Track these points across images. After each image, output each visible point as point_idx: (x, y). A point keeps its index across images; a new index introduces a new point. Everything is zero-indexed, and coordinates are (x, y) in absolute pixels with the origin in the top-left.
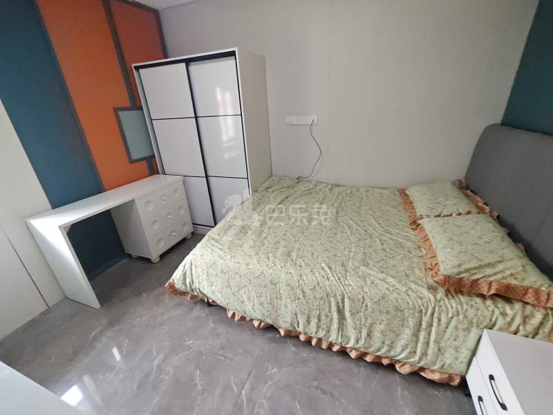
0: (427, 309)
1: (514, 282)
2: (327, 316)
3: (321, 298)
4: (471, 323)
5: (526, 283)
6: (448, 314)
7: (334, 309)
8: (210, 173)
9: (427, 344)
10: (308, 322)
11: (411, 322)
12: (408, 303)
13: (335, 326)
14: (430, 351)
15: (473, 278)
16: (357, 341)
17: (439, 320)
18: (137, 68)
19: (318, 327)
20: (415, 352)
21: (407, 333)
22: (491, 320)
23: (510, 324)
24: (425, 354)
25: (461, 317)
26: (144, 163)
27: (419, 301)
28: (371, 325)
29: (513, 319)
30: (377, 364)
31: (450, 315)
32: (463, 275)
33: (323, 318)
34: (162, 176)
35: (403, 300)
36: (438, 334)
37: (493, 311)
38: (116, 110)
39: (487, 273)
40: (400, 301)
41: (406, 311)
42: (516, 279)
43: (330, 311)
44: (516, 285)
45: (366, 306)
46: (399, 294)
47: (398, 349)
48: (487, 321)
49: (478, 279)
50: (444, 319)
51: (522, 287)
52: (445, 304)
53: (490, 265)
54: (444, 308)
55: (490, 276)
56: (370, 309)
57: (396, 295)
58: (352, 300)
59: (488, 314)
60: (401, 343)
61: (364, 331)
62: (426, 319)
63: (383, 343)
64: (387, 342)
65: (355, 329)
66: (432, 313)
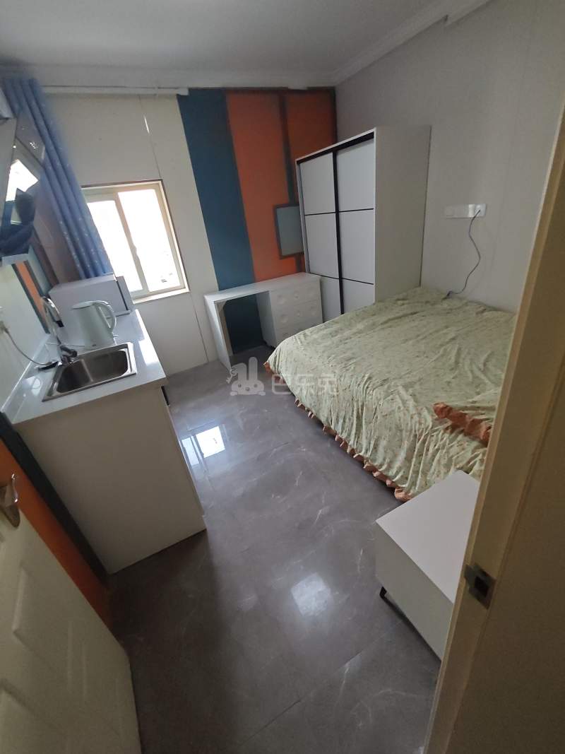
0: (421, 435)
2: (350, 419)
3: (348, 401)
4: (450, 460)
6: (435, 446)
7: (355, 413)
9: (416, 472)
10: (338, 421)
11: (406, 445)
12: (407, 424)
13: (354, 431)
14: (418, 483)
15: (477, 417)
16: (367, 451)
17: (428, 450)
18: (299, 162)
19: (343, 428)
20: (407, 478)
21: (402, 455)
22: (469, 462)
24: (414, 484)
25: (444, 451)
26: (293, 259)
27: (418, 425)
28: (378, 438)
30: (382, 481)
31: (436, 447)
32: (466, 412)
33: (347, 420)
34: (307, 274)
35: (404, 420)
36: (425, 464)
37: (476, 456)
38: (275, 208)
40: (402, 420)
41: (404, 432)
43: (352, 416)
45: (377, 417)
46: (405, 414)
48: (465, 462)
49: (481, 421)
50: (431, 451)
52: (437, 435)
54: (434, 438)
56: (378, 422)
57: (402, 415)
58: (368, 409)
59: (469, 455)
60: (397, 464)
61: (372, 442)
62: (418, 445)
63: (384, 459)
64: (387, 460)
65: (367, 438)
66: (424, 442)
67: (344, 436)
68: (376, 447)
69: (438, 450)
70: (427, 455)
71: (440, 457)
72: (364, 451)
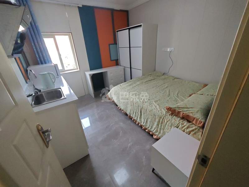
0: (162, 117)
1: (191, 115)
2: (138, 113)
3: (137, 107)
4: (172, 124)
5: (195, 116)
8: (132, 67)
9: (161, 129)
10: (133, 113)
11: (157, 120)
13: (139, 117)
15: (179, 111)
17: (164, 122)
18: (117, 31)
19: (135, 116)
20: (157, 131)
21: (156, 124)
23: (183, 127)
24: (160, 133)
25: (170, 121)
27: (161, 113)
28: (148, 118)
29: (184, 126)
30: (148, 133)
32: (176, 109)
33: (137, 113)
34: (119, 66)
35: (156, 112)
36: (163, 126)
37: (180, 122)
38: (109, 45)
39: (184, 110)
41: (156, 117)
42: (192, 114)
43: (139, 111)
44: (191, 116)
45: (147, 112)
46: (156, 110)
47: (153, 129)
48: (177, 124)
49: (181, 111)
50: (165, 121)
51: (193, 117)
52: (167, 116)
53: (187, 108)
54: (166, 118)
55: (184, 111)
58: (144, 109)
59: (178, 122)
60: (154, 127)
61: (146, 120)
62: (161, 120)
63: (150, 125)
64: (151, 126)
65: (144, 119)
66: (163, 119)
67: (136, 118)
68: (147, 122)
69: (168, 121)
70: (164, 123)
71: (169, 123)
72: (142, 123)
